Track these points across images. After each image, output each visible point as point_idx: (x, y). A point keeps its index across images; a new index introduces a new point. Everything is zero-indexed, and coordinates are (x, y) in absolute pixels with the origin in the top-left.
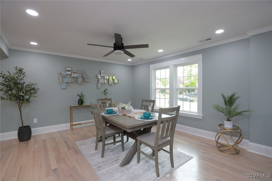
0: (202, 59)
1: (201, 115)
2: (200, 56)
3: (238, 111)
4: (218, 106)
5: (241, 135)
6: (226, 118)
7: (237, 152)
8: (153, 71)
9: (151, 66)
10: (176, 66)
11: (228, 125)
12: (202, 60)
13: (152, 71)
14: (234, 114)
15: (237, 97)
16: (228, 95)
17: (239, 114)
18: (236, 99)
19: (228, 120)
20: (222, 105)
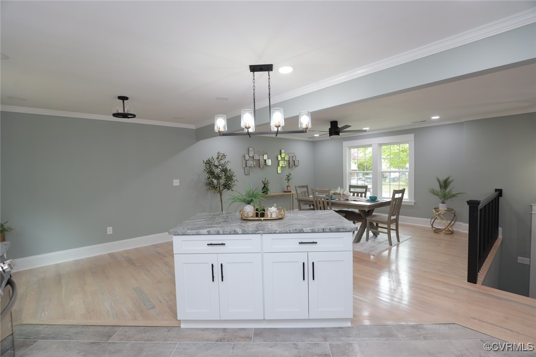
0: (413, 139)
1: (413, 201)
2: (411, 136)
3: (454, 193)
4: (433, 189)
5: (455, 216)
6: (441, 201)
7: (452, 233)
8: (347, 148)
9: (344, 142)
10: (381, 145)
11: (442, 208)
12: (413, 141)
13: (346, 150)
14: (449, 196)
15: (451, 180)
16: (442, 178)
17: (454, 196)
18: (450, 182)
19: (443, 203)
20: (437, 188)
